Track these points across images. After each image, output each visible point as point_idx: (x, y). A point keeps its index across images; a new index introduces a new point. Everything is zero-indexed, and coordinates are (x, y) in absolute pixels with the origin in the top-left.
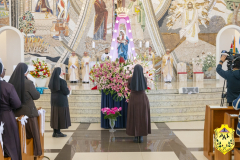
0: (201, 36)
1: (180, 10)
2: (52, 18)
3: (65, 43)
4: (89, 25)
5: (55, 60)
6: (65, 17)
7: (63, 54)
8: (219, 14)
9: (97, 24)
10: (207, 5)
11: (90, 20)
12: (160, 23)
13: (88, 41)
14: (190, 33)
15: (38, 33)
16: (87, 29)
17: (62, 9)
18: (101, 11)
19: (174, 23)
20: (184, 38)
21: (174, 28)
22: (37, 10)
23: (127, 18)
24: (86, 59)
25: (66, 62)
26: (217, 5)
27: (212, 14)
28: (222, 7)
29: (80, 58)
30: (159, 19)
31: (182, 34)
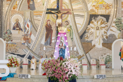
0: (104, 45)
1: (92, 30)
2: (22, 33)
3: (28, 47)
4: (42, 37)
5: (23, 56)
6: (29, 33)
8: (113, 33)
9: (47, 37)
10: (106, 28)
11: (43, 34)
12: (81, 37)
13: (41, 46)
14: (98, 43)
15: (14, 41)
16: (41, 39)
17: (27, 28)
18: (49, 30)
19: (89, 37)
20: (94, 46)
21: (89, 40)
22: (14, 29)
23: (65, 34)
26: (112, 28)
27: (109, 33)
28: (115, 29)
30: (80, 35)
31: (93, 43)
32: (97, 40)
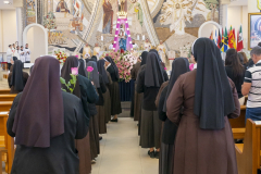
0: (187, 30)
1: (170, 9)
2: (70, 17)
3: (80, 37)
4: (99, 22)
5: (73, 49)
6: (80, 16)
8: (200, 12)
9: (106, 21)
11: (100, 18)
12: (155, 20)
13: (98, 35)
14: (178, 28)
15: (59, 28)
16: (97, 25)
17: (77, 9)
18: (108, 10)
19: (165, 20)
20: (174, 32)
21: (166, 23)
22: (58, 10)
24: (97, 50)
25: (81, 52)
27: (195, 12)
28: (202, 7)
29: (92, 48)
30: (153, 17)
31: (171, 28)
32: (177, 23)
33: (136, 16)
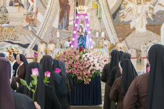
0: (149, 27)
1: (130, 5)
2: (24, 11)
3: (34, 33)
4: (54, 17)
5: (26, 46)
6: (34, 11)
7: (33, 41)
9: (61, 16)
11: (56, 13)
12: (114, 16)
13: (53, 31)
14: (139, 25)
15: (11, 24)
16: (53, 20)
17: (31, 3)
18: (64, 6)
19: (125, 16)
20: (134, 29)
21: (126, 20)
22: (11, 5)
23: (86, 15)
25: (36, 48)
27: (157, 9)
30: (112, 13)
31: (132, 25)
32: (138, 19)
33: (94, 12)
